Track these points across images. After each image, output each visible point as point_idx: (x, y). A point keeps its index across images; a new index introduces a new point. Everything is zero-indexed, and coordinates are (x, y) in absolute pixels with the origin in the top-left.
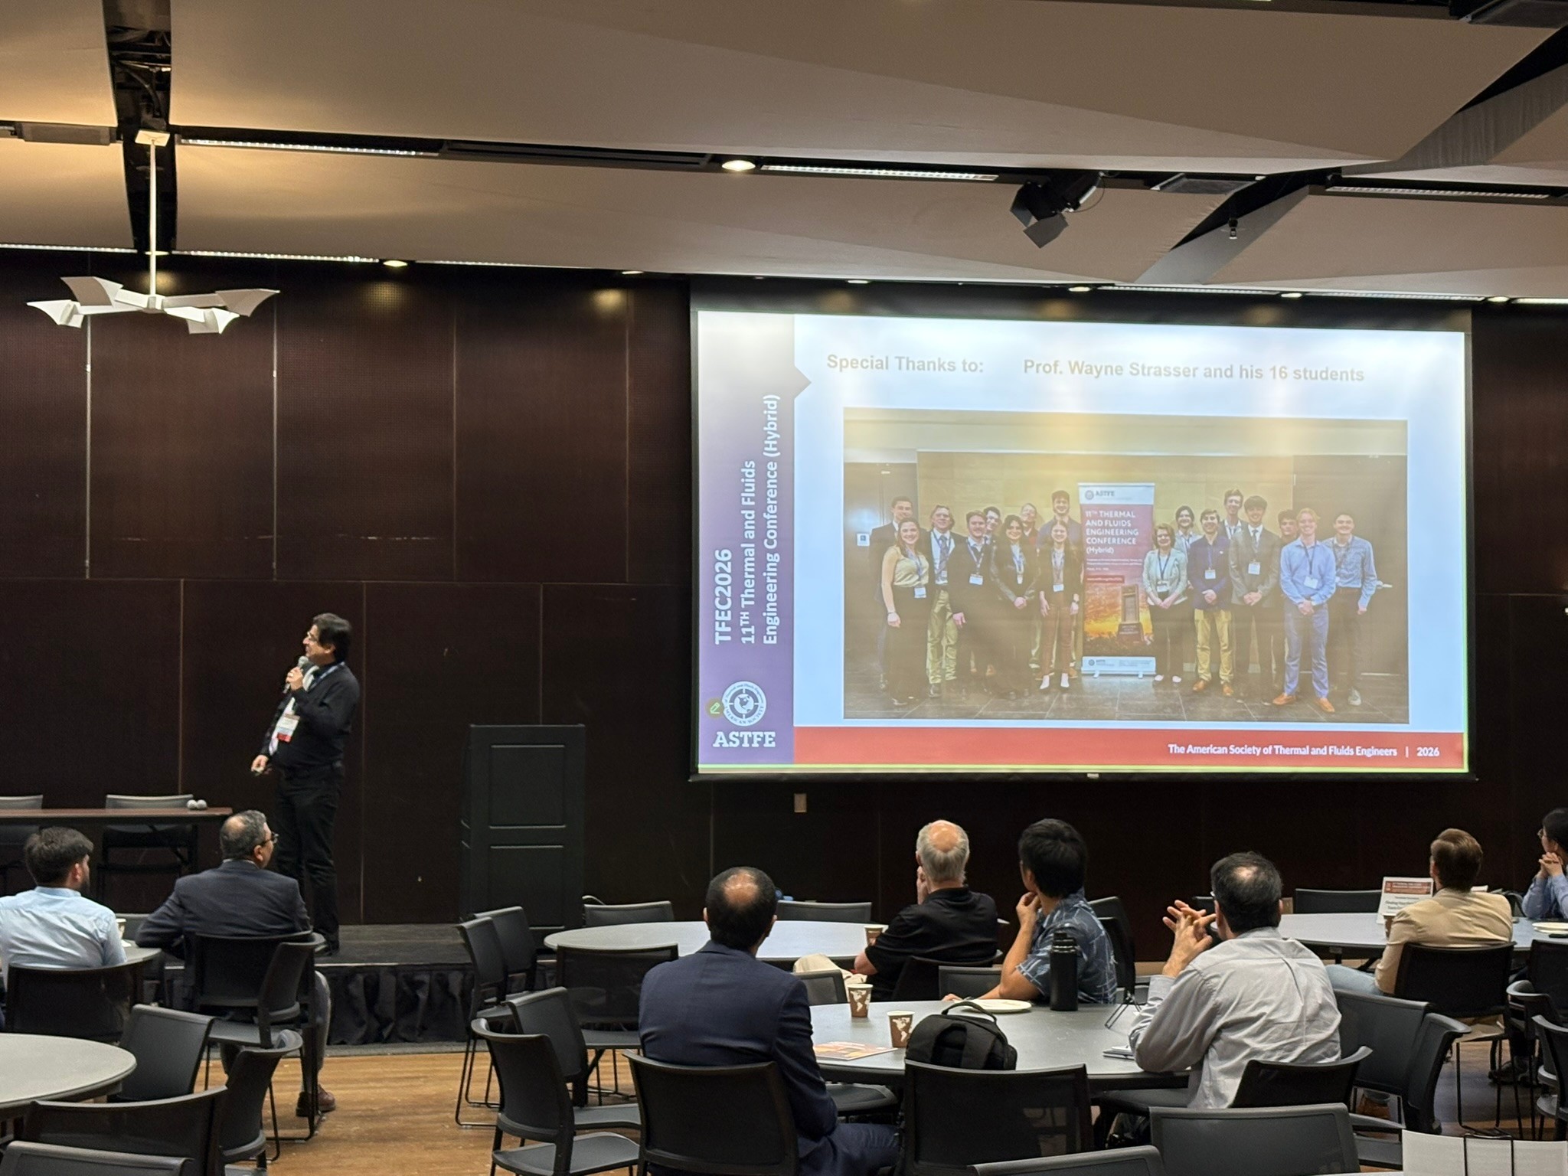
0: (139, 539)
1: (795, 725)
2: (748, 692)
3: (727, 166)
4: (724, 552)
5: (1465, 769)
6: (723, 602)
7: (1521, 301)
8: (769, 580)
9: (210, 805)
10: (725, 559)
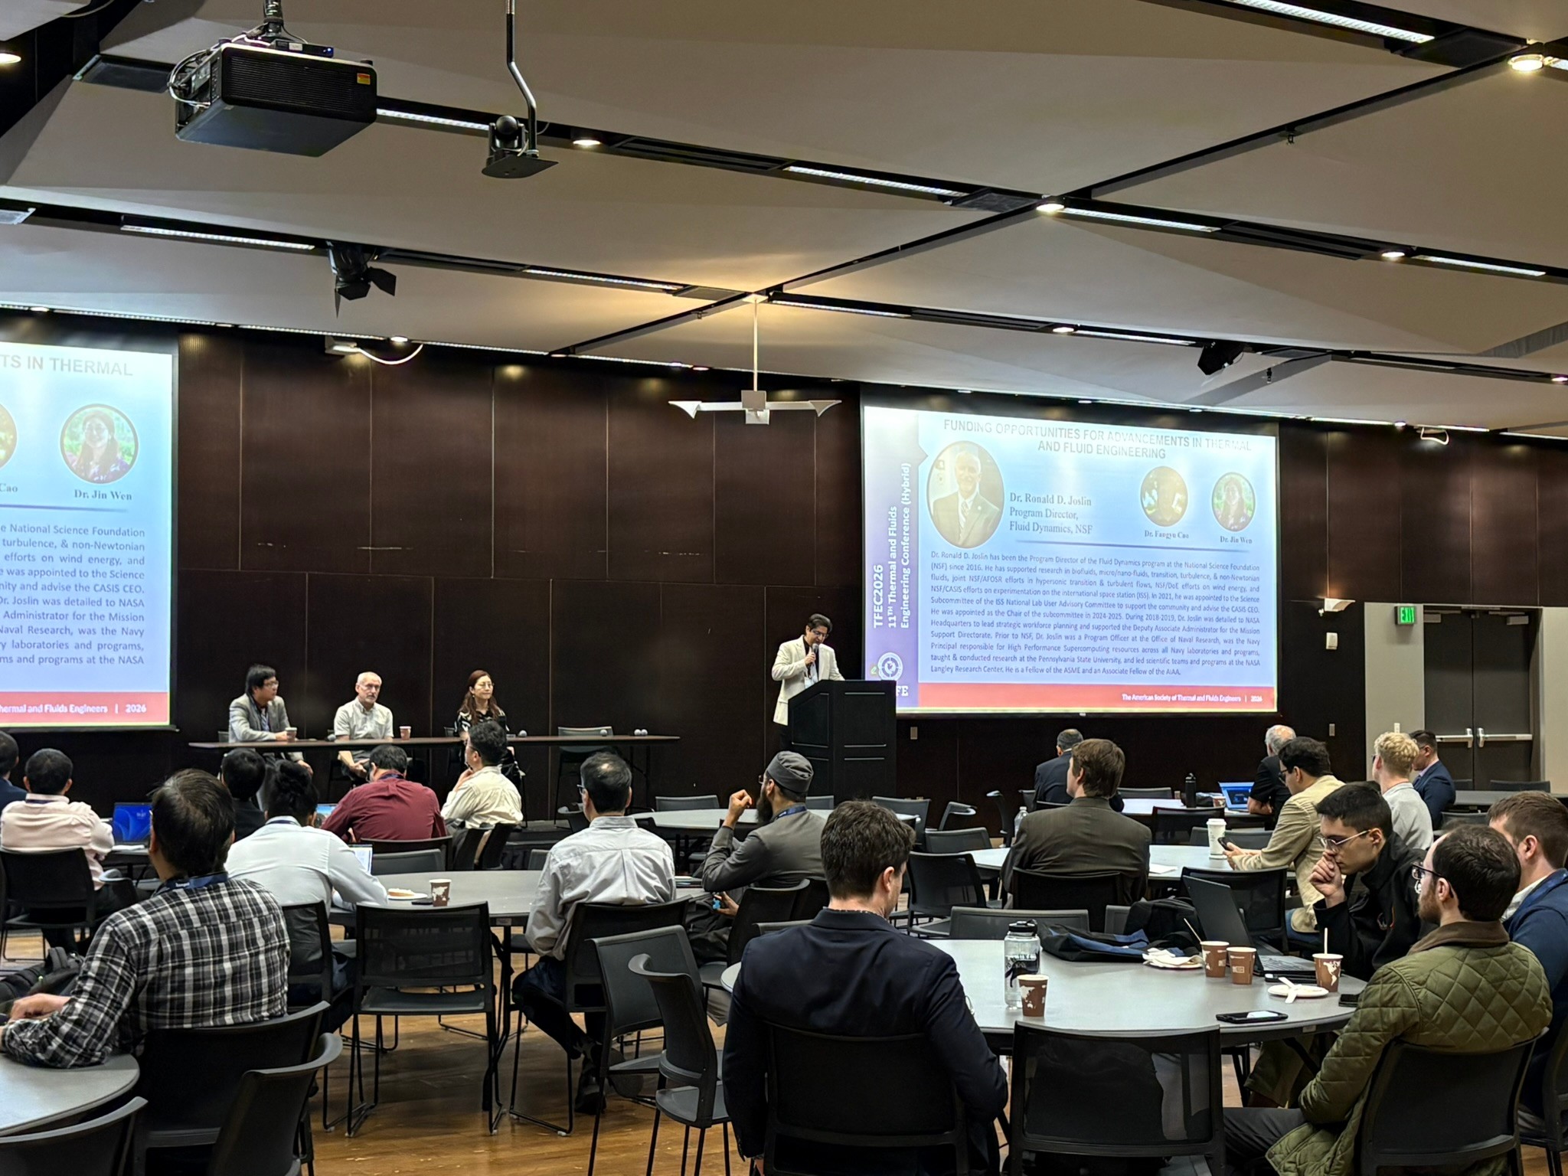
1: (919, 681)
2: (893, 660)
4: (879, 566)
6: (878, 600)
8: (904, 586)
10: (878, 571)
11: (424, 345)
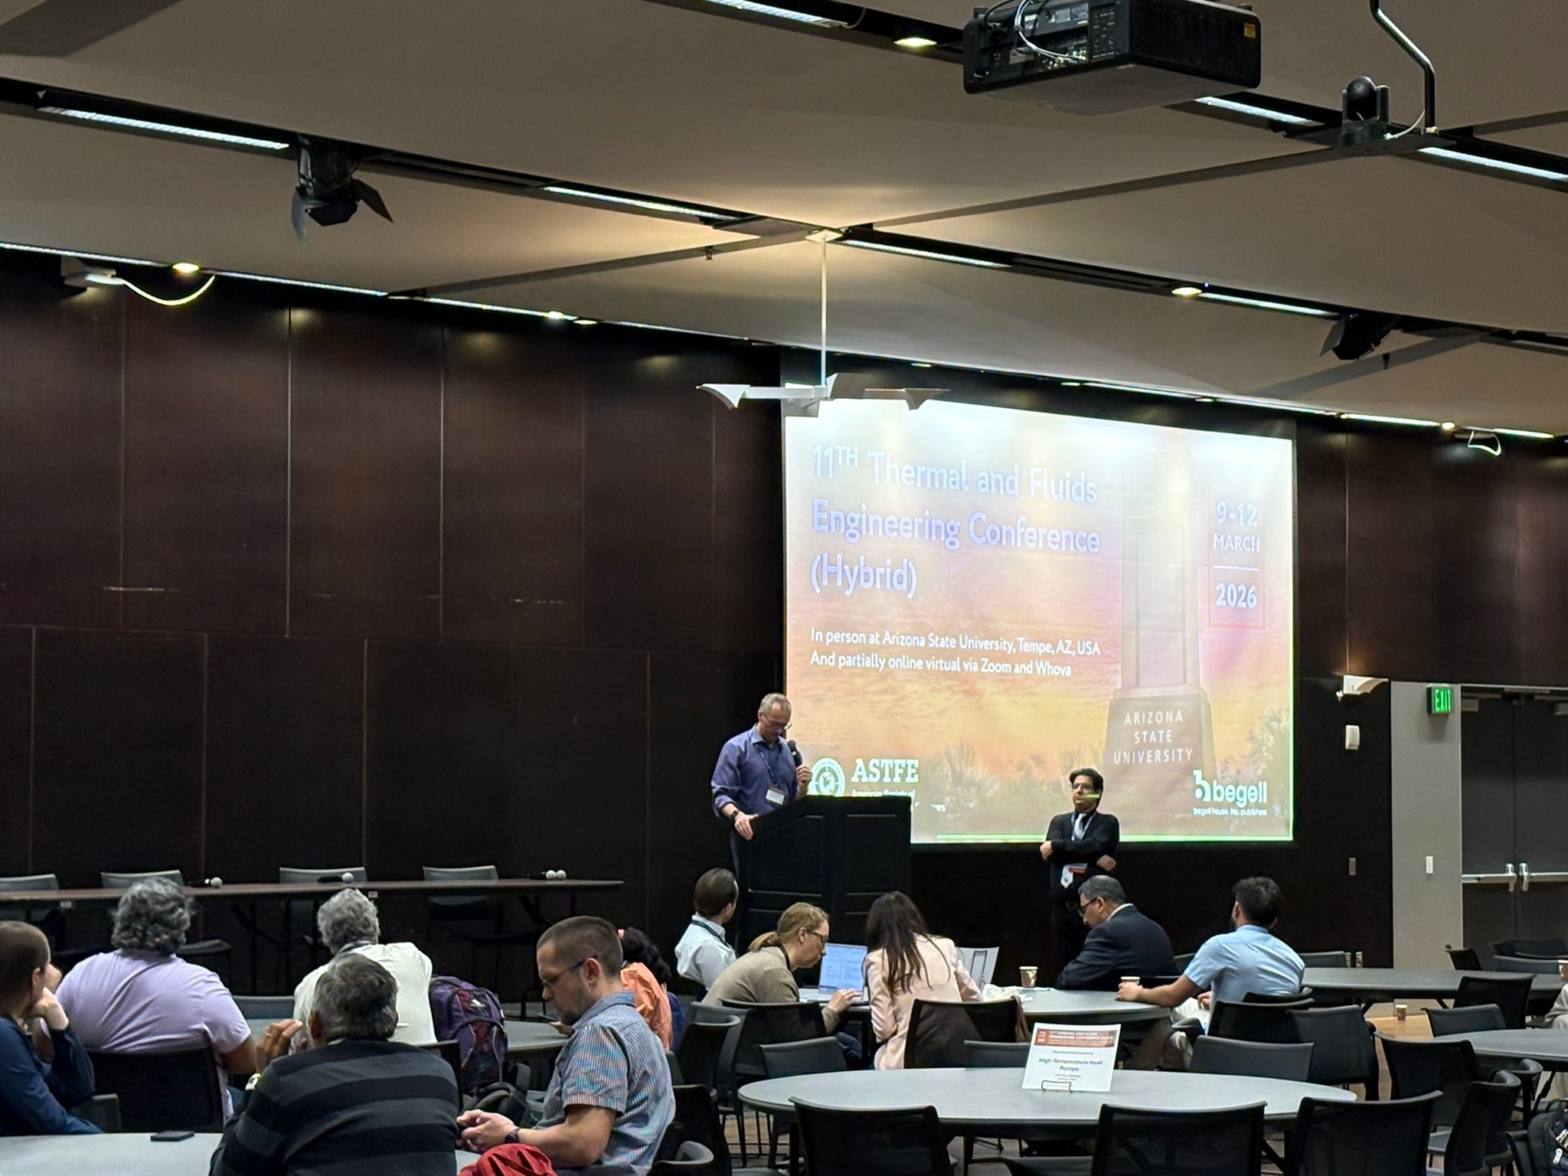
0: (329, 596)
3: (1176, 292)
5: (1288, 837)
7: (1344, 417)
9: (569, 877)
11: (217, 276)
